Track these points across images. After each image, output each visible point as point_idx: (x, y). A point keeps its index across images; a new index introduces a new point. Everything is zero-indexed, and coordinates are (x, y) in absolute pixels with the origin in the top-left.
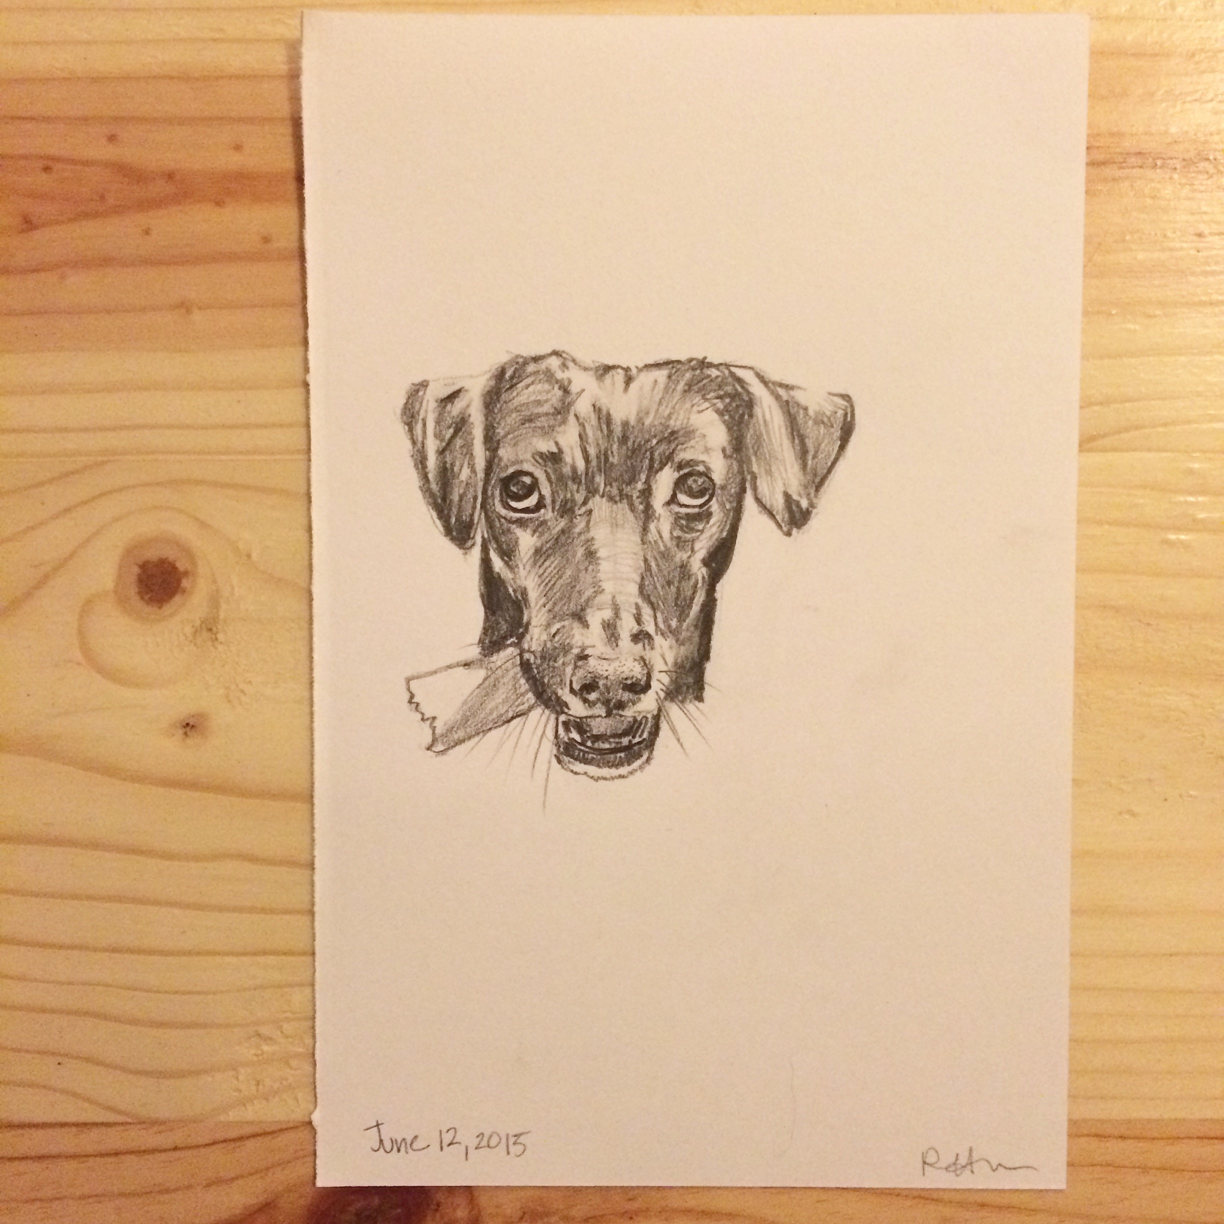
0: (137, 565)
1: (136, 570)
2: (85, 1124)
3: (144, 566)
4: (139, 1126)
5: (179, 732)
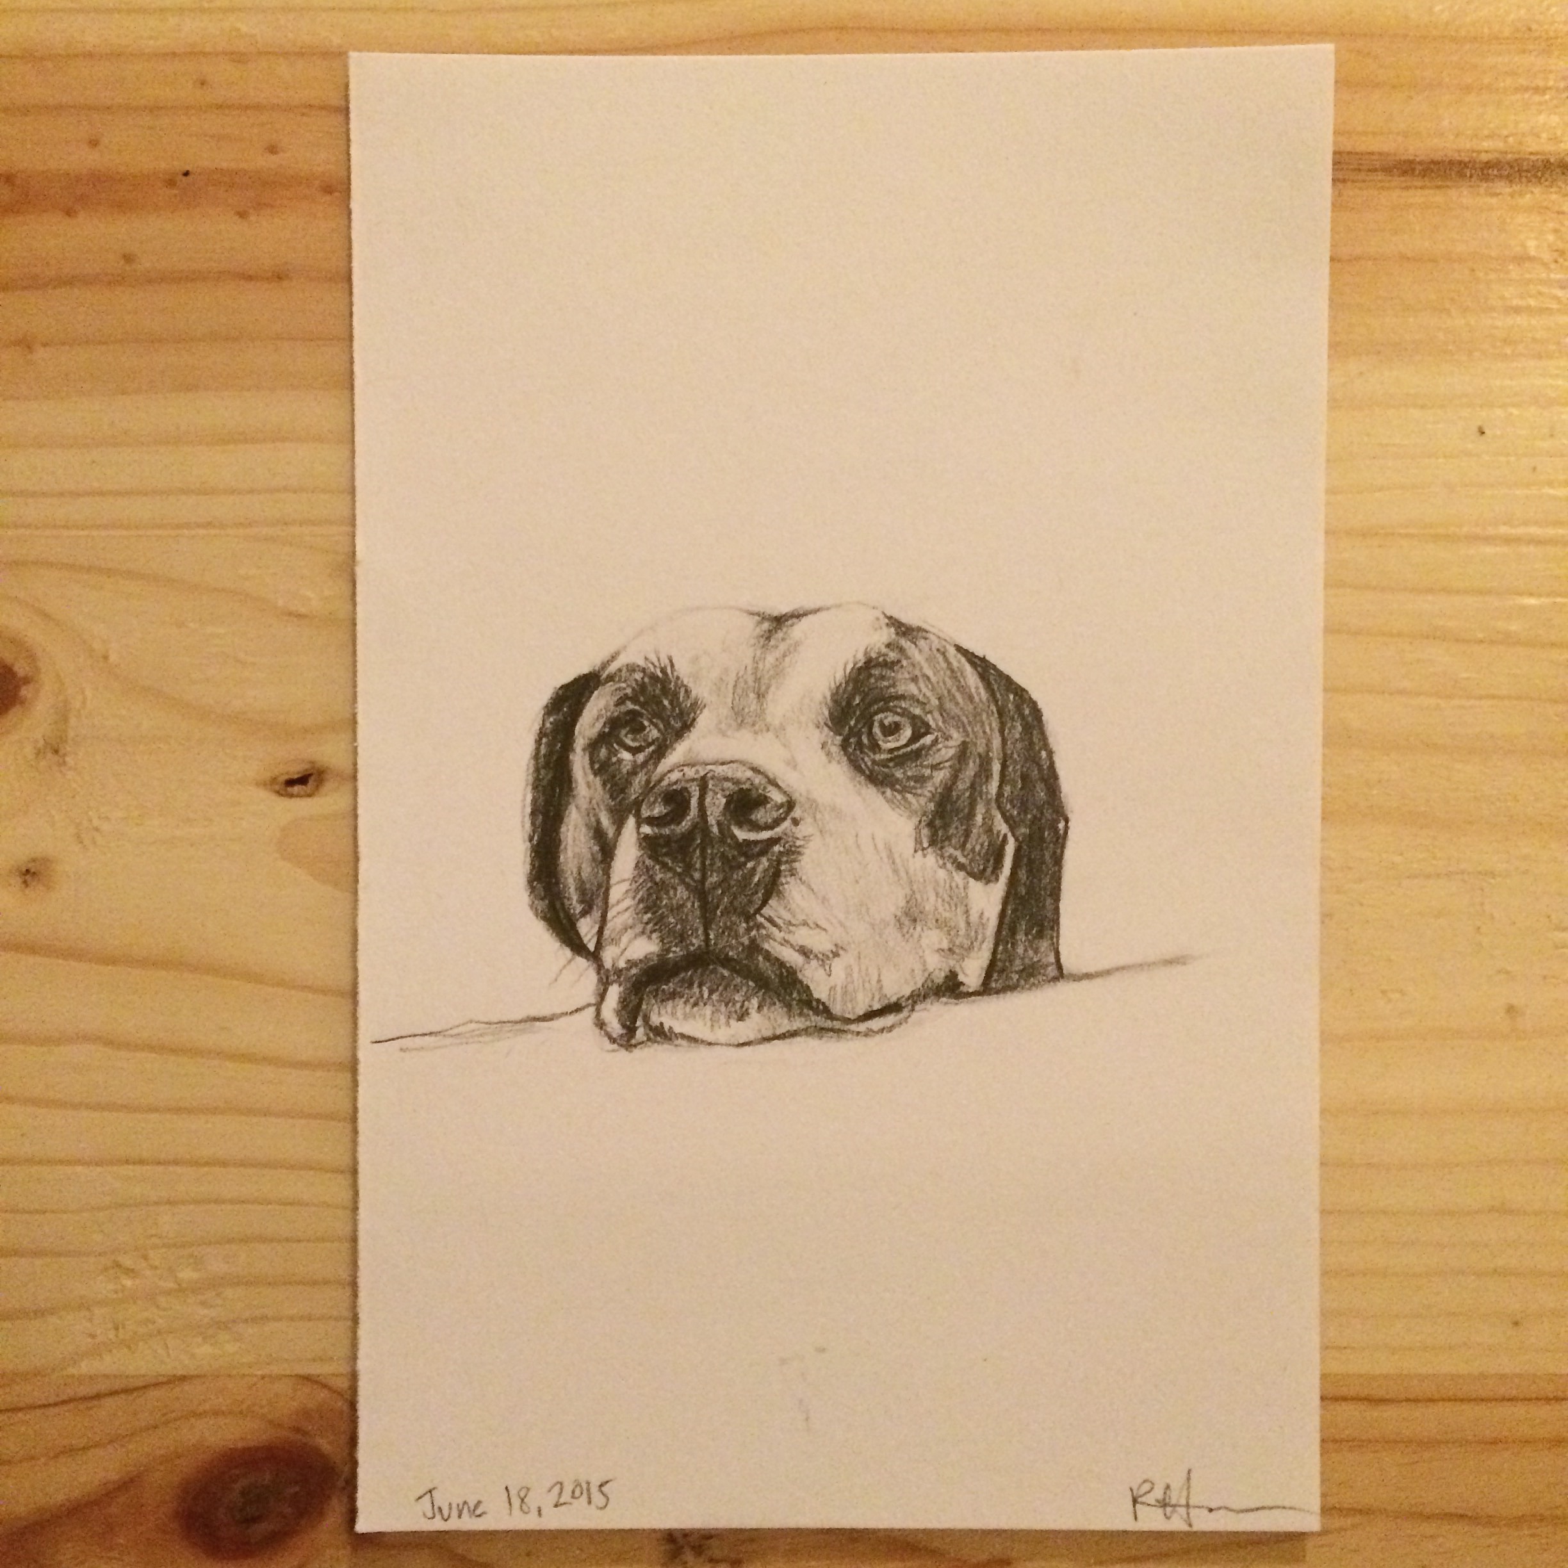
5: (17, 881)
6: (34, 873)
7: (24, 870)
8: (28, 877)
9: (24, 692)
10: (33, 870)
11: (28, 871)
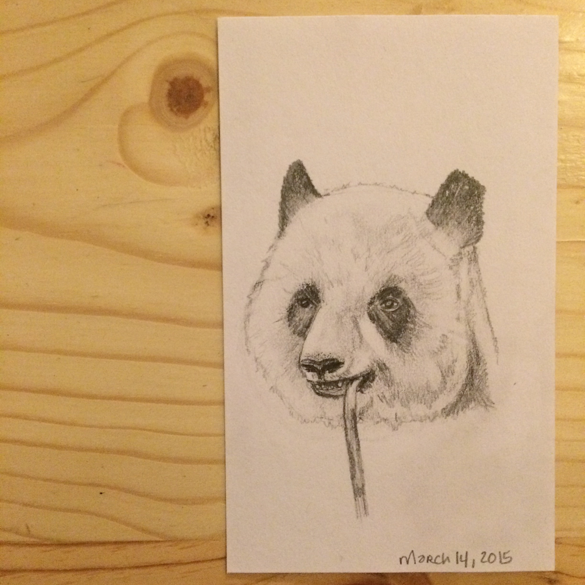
0: (167, 81)
1: (167, 86)
2: (122, 543)
3: (173, 83)
4: (167, 544)
5: (202, 222)
6: (213, 217)
7: (206, 214)
8: (208, 220)
9: (208, 97)
10: (212, 215)
11: (209, 215)
